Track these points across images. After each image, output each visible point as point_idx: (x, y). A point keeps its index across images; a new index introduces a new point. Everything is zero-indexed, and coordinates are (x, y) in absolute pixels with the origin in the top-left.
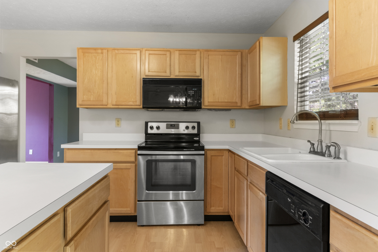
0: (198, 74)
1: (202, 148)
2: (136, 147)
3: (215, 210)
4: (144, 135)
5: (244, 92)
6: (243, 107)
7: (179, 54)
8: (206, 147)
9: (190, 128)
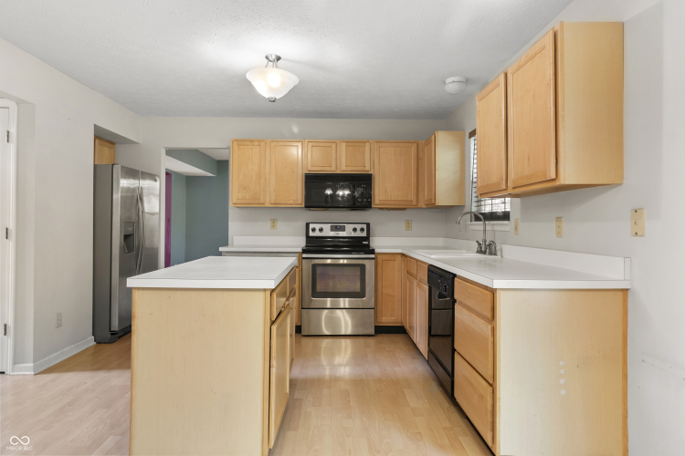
0: (367, 168)
1: (372, 252)
2: (300, 250)
3: (387, 320)
4: (304, 238)
5: (420, 188)
6: (420, 206)
7: (347, 146)
8: (377, 251)
9: (358, 230)
